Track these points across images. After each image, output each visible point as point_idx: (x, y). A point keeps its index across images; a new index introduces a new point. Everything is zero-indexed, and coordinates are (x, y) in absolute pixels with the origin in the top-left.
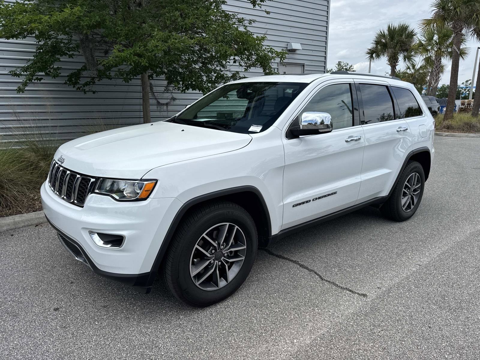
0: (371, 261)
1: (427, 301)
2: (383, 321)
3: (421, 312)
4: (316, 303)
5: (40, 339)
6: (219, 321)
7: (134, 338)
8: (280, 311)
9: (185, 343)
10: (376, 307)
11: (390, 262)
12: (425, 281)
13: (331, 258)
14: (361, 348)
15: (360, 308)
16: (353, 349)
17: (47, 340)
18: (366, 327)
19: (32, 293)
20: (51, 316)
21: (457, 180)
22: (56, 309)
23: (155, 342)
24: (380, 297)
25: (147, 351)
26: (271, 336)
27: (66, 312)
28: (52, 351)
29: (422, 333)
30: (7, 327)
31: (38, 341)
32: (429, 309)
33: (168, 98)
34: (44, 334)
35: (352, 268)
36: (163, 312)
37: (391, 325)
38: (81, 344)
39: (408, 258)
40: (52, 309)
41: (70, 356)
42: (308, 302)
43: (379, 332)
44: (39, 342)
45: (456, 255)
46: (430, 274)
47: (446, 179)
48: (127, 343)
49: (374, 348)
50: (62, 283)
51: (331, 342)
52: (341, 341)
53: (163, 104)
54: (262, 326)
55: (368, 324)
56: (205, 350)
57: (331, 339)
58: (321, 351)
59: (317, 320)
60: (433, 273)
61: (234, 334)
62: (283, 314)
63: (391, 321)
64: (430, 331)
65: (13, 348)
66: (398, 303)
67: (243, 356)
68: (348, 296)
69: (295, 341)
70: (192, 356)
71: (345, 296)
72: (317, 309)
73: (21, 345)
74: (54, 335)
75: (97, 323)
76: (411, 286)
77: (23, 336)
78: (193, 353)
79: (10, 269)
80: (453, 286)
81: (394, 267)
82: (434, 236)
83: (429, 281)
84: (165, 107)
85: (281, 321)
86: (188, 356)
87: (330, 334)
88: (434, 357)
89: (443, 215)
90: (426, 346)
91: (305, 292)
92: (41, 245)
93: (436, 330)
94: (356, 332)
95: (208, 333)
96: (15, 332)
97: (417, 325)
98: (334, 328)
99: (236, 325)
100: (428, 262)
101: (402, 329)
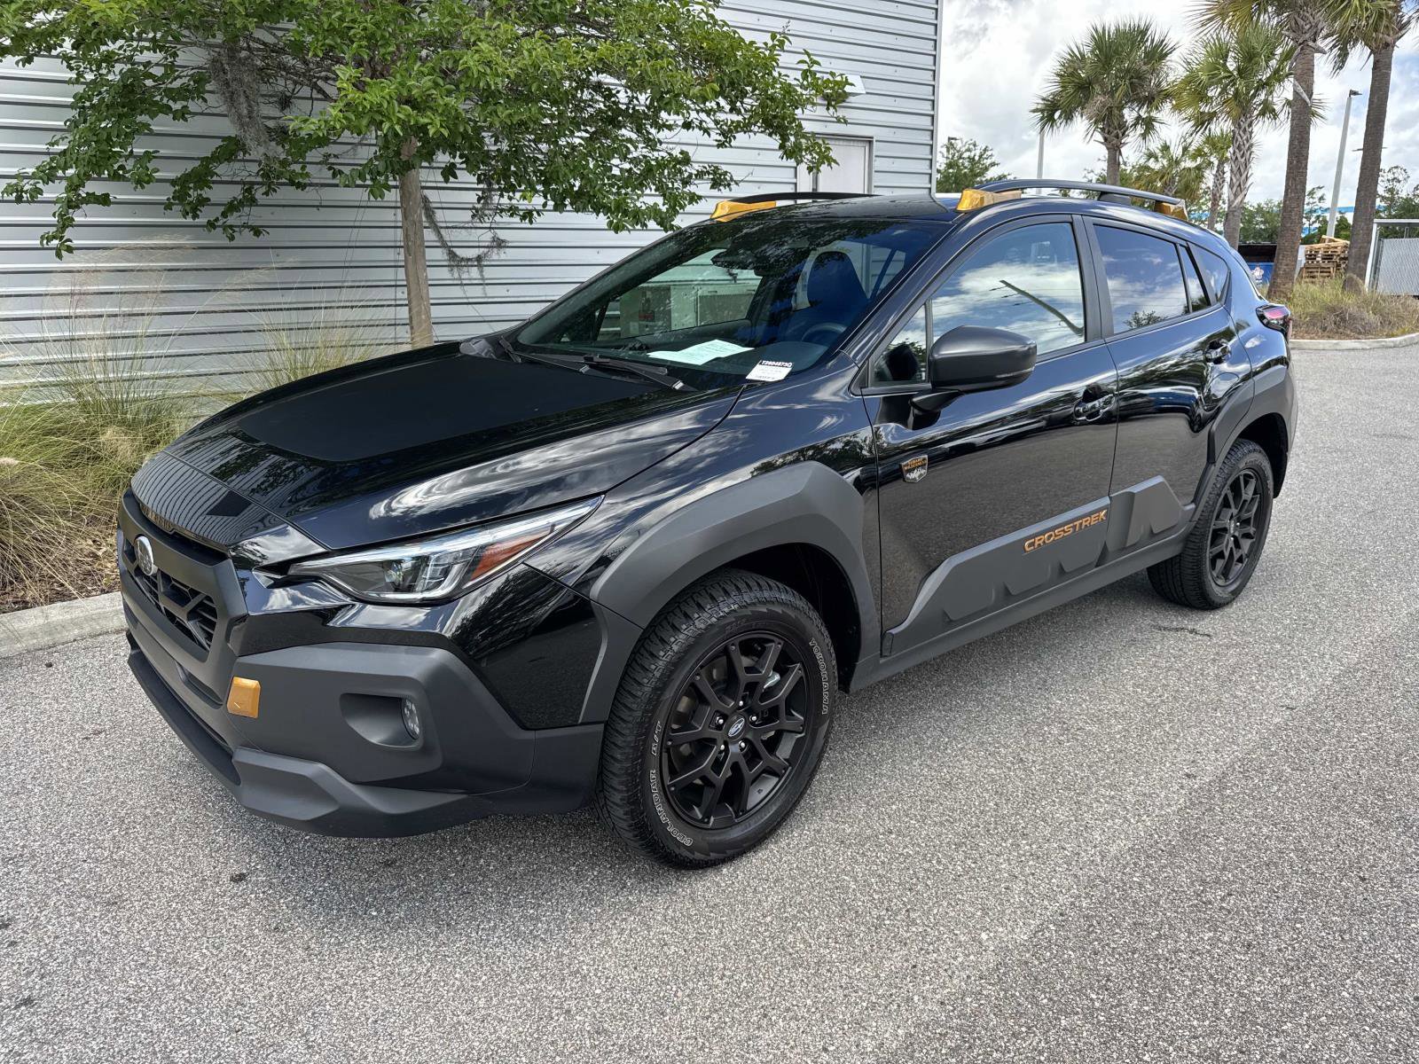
0: (1149, 701)
1: (1338, 808)
2: (1224, 868)
3: (1328, 837)
4: (1019, 827)
5: (207, 969)
6: (745, 890)
7: (499, 951)
8: (918, 853)
9: (657, 957)
10: (1196, 828)
11: (1204, 704)
12: (1316, 750)
13: (1033, 696)
14: (1183, 948)
15: (1151, 835)
16: (1160, 951)
17: (230, 971)
18: (1181, 886)
19: (150, 833)
20: (226, 899)
21: (1336, 468)
22: (239, 879)
23: (565, 959)
24: (1201, 802)
25: (550, 988)
26: (908, 926)
27: (272, 883)
28: (253, 1001)
29: (1346, 897)
30: (96, 936)
31: (203, 976)
32: (1349, 829)
34: (215, 952)
35: (1100, 721)
36: (569, 870)
37: (1252, 878)
38: (342, 977)
39: (1253, 688)
40: (225, 878)
41: (313, 1014)
42: (996, 823)
43: (1223, 899)
44: (207, 977)
45: (1386, 676)
46: (1327, 731)
47: (1306, 467)
48: (482, 967)
49: (1220, 945)
51: (1090, 933)
52: (1117, 931)
53: (468, 261)
54: (876, 897)
55: (1184, 878)
56: (724, 975)
57: (1090, 926)
58: (1069, 962)
59: (1033, 874)
60: (1334, 726)
61: (799, 925)
62: (930, 861)
63: (1249, 867)
64: (1365, 889)
65: (129, 999)
66: (1255, 816)
67: (841, 987)
68: (1106, 802)
69: (984, 936)
70: (688, 996)
71: (1099, 801)
72: (1027, 844)
73: (150, 989)
74: (249, 954)
75: (375, 914)
76: (1281, 768)
77: (152, 963)
78: (690, 985)
79: (64, 765)
80: (1399, 763)
81: (1219, 714)
82: (1309, 626)
83: (1329, 750)
85: (929, 882)
86: (675, 996)
87: (1080, 910)
88: (1396, 960)
89: (1321, 566)
90: (1365, 933)
93: (1382, 886)
94: (1157, 903)
95: (720, 926)
96: (125, 951)
97: (1327, 875)
98: (1086, 893)
99: (799, 899)
100: (1311, 699)
101: (1284, 887)
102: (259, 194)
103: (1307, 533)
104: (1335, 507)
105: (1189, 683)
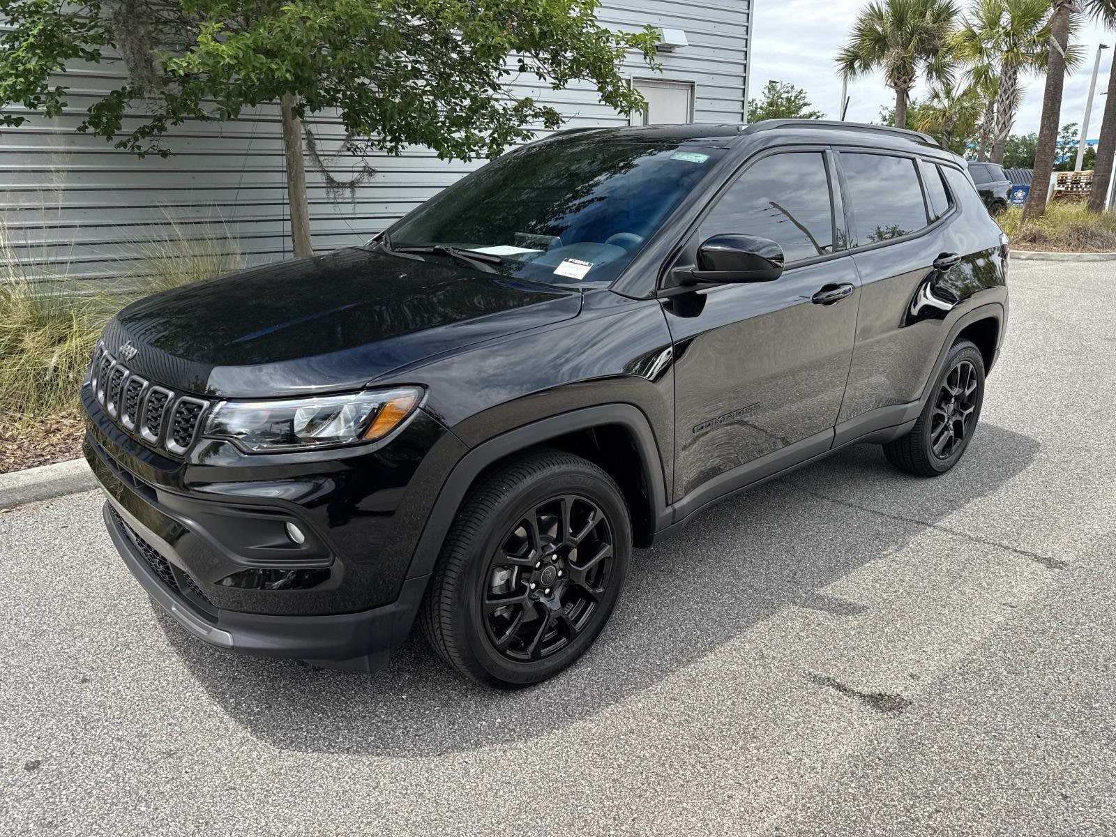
0: (885, 596)
1: (1047, 716)
2: (935, 781)
3: (1035, 747)
4: (751, 729)
6: (486, 794)
8: (653, 755)
10: (913, 735)
11: (934, 600)
12: (1032, 652)
13: (782, 589)
15: (871, 741)
18: (893, 800)
20: (15, 788)
21: (1070, 370)
22: (32, 767)
24: (921, 706)
27: (61, 773)
29: (1047, 817)
32: (1056, 739)
33: (355, 169)
36: (331, 767)
40: (20, 767)
42: (730, 723)
43: (930, 817)
45: (1101, 576)
46: (1043, 633)
50: (58, 682)
53: (342, 186)
54: (607, 804)
55: (895, 790)
59: (757, 781)
60: (1050, 627)
62: (663, 765)
63: (958, 780)
64: (1066, 808)
66: (970, 723)
68: (835, 704)
71: (827, 702)
72: (756, 748)
75: (143, 809)
76: (998, 670)
80: (1106, 666)
81: (946, 611)
83: (1043, 652)
84: (347, 192)
85: (658, 788)
87: (795, 825)
89: (1051, 463)
91: (718, 694)
92: (12, 568)
93: (1083, 805)
94: (868, 818)
97: (1031, 791)
98: (804, 805)
99: (534, 805)
100: (1031, 598)
101: (990, 803)
102: (168, 124)
103: (1041, 431)
104: (1067, 407)
105: (923, 578)
